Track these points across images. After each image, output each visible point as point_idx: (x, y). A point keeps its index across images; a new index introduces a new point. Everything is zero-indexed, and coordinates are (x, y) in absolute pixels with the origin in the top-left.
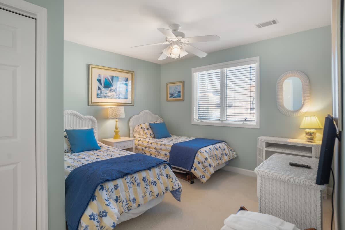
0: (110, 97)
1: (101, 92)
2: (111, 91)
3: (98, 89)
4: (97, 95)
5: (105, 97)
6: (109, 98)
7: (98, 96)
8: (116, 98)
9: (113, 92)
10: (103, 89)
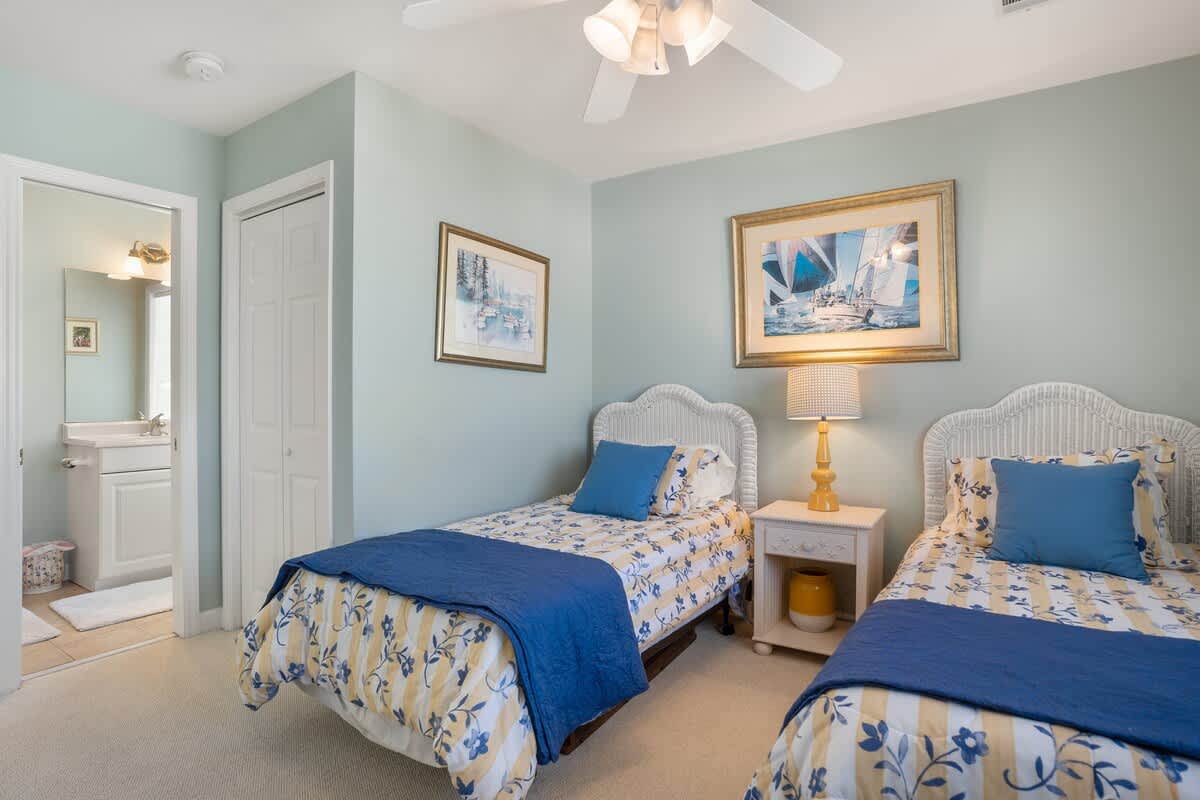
0: (822, 328)
1: (782, 312)
2: (824, 302)
3: (768, 303)
4: (767, 323)
5: (801, 329)
6: (818, 332)
7: (771, 328)
8: (851, 329)
9: (836, 305)
10: (790, 299)
